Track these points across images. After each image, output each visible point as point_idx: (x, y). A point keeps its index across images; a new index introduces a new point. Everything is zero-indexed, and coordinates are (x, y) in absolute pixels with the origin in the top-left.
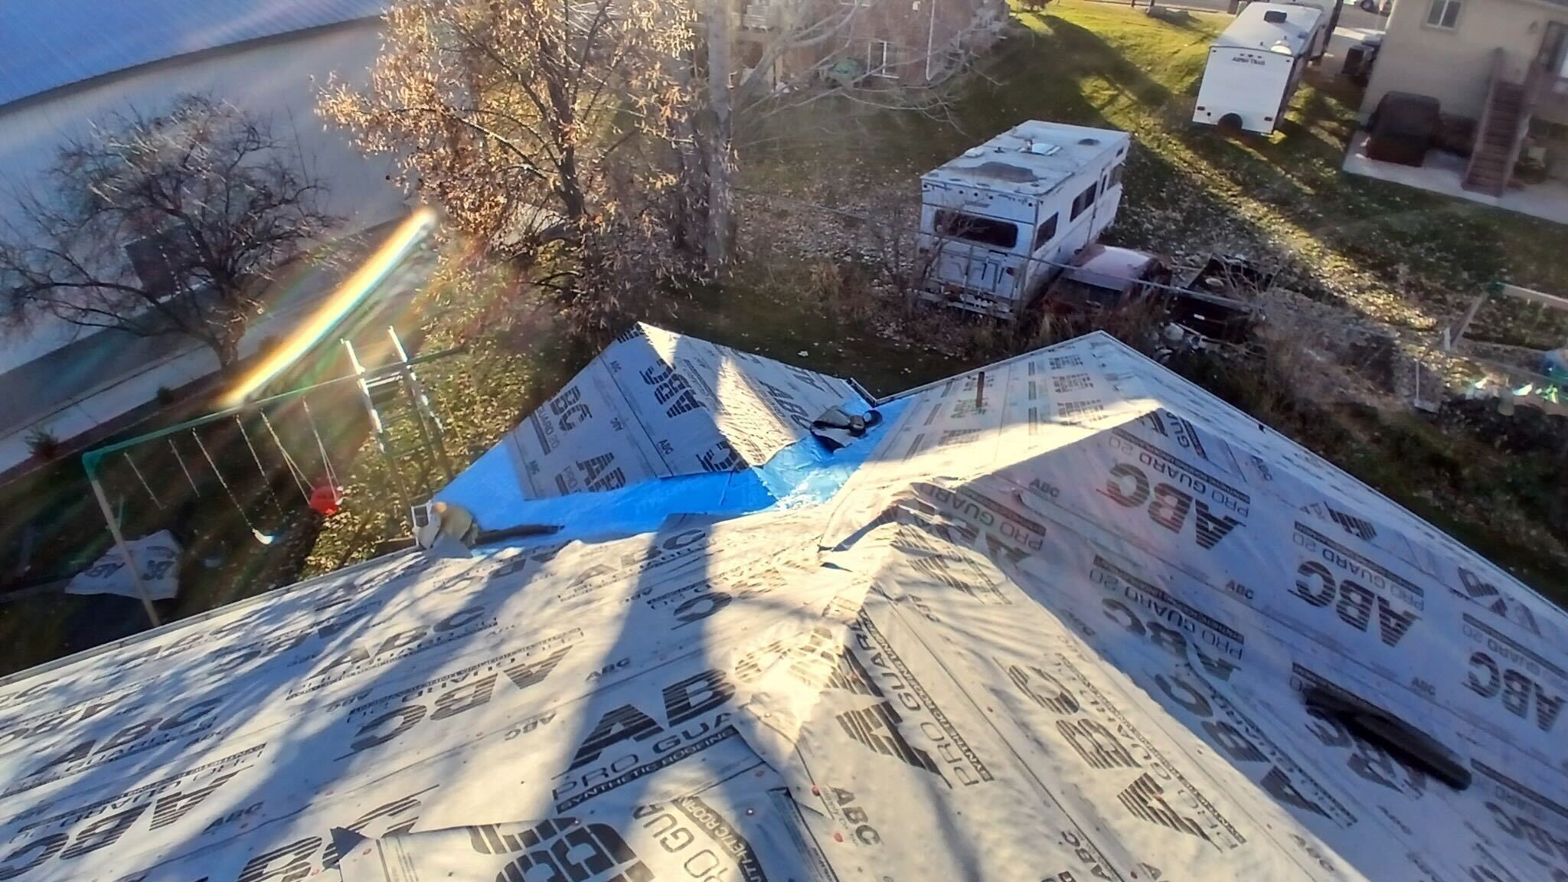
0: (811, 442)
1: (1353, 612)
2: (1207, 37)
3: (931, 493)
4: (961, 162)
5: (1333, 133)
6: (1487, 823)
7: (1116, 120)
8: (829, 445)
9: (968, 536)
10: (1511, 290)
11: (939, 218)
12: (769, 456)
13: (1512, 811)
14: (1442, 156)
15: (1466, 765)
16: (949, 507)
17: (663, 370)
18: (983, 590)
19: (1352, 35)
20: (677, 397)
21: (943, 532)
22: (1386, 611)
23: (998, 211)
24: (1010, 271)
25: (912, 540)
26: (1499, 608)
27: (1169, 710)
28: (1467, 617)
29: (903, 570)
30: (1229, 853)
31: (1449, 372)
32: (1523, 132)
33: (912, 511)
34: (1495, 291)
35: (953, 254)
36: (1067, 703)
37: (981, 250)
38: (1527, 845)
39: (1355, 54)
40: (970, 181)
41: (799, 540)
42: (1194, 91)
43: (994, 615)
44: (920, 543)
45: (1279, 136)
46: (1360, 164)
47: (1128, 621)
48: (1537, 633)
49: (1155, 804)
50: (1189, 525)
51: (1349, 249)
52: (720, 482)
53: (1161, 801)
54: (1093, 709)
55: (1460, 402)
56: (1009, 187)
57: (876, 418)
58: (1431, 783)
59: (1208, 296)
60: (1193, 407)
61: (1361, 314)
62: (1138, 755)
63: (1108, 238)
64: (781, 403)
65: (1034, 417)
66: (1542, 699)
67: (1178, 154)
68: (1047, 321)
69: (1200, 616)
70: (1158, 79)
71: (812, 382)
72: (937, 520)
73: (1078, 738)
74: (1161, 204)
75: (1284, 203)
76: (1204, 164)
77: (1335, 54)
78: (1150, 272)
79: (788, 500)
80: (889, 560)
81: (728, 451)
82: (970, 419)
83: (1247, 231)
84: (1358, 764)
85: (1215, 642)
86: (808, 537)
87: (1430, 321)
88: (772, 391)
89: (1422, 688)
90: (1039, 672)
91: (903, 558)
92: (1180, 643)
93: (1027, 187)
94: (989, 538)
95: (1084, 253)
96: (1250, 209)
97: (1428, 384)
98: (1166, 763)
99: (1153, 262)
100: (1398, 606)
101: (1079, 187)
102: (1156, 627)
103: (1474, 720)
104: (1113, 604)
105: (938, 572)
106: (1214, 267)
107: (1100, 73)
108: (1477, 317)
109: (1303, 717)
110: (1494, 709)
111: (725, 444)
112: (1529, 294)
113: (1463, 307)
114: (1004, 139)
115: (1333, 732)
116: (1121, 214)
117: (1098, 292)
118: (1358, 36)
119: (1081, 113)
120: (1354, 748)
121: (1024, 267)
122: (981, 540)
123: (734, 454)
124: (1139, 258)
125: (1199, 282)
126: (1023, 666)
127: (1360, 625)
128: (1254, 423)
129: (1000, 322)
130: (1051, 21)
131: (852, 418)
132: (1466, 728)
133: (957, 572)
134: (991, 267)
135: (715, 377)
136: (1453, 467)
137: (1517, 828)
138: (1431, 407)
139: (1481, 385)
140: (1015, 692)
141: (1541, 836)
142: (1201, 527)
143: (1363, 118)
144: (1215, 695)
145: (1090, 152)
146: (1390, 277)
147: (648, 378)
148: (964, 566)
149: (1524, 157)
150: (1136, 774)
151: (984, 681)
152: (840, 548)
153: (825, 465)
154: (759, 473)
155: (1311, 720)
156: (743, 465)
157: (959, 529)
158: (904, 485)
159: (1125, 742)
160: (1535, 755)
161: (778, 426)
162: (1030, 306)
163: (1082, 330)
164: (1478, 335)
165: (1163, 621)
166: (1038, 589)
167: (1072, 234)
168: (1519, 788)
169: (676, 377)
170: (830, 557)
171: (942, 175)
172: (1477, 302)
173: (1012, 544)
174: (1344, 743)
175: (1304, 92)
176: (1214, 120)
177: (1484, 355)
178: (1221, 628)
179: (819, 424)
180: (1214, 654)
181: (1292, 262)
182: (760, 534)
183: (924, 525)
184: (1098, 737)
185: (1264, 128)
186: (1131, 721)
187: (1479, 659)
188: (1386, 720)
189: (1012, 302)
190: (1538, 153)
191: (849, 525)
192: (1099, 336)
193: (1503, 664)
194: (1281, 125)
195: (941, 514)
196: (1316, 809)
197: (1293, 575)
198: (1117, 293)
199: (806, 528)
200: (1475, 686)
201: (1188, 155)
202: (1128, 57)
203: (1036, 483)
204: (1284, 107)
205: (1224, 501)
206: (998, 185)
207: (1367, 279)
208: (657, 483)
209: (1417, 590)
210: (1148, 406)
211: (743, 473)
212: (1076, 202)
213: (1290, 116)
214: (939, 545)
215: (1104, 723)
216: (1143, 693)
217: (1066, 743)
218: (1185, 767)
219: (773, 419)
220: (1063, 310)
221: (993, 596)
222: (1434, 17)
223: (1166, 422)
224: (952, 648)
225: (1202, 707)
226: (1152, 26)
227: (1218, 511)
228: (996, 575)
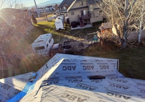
0: (29, 83)
1: (89, 68)
2: (54, 22)
3: (45, 81)
4: (35, 42)
5: (69, 27)
6: (109, 80)
7: (49, 32)
8: (32, 82)
9: (51, 83)
10: (88, 34)
11: (35, 49)
12: (23, 88)
13: (110, 77)
14: (78, 25)
15: (104, 76)
16: (48, 81)
17: (3, 85)
18: (55, 89)
19: (66, 18)
20: (7, 87)
21: (48, 85)
22: (91, 67)
23: (41, 45)
24: (46, 51)
25: (44, 88)
26: (99, 61)
27: (78, 89)
28: (97, 63)
29: (44, 93)
30: (89, 100)
31: (87, 43)
32: (83, 21)
33: (43, 85)
34: (87, 35)
35: (39, 52)
36: (68, 95)
37: (41, 50)
38: (113, 80)
39: (67, 20)
40: (37, 43)
41: (31, 97)
42: (55, 27)
43: (57, 91)
44: (45, 88)
45: (64, 29)
46: (72, 29)
47: (71, 82)
48: (103, 61)
49: (81, 100)
50: (72, 69)
51: (75, 36)
52: (18, 95)
53: (81, 99)
54: (71, 94)
55: (89, 45)
56: (41, 43)
57: (37, 75)
58: (103, 79)
59: (65, 45)
60: (68, 57)
61: (78, 41)
62: (77, 96)
63: (54, 43)
64: (23, 80)
65: (53, 66)
66: (107, 67)
67: (57, 33)
68: (52, 54)
69: (77, 77)
70: (52, 27)
71: (27, 75)
72: (47, 84)
73: (71, 99)
74: (57, 38)
75: (68, 34)
76: (59, 33)
77: (66, 20)
78: (60, 45)
79: (28, 92)
80: (42, 93)
81: (17, 90)
82: (47, 69)
83: (66, 38)
84: (96, 82)
85: (80, 79)
86: (32, 96)
87: (84, 39)
88: (21, 79)
89: (97, 72)
90: (64, 94)
91: (44, 91)
92: (77, 81)
93: (43, 42)
94: (54, 82)
95: (52, 46)
96: (65, 36)
97: (86, 45)
98: (80, 95)
99: (59, 44)
100: (92, 66)
101: (49, 40)
102: (74, 81)
103: (103, 72)
104: (69, 81)
105: (49, 90)
106: (65, 43)
107: (46, 28)
108: (87, 37)
109: (90, 81)
110: (104, 70)
111: (16, 90)
112: (90, 34)
113: (85, 37)
114: (39, 38)
115: (93, 80)
116: (54, 41)
117: (56, 49)
118: (67, 18)
119: (45, 33)
120: (95, 81)
121: (47, 50)
122: (53, 83)
123: (18, 90)
124: (58, 44)
125: (64, 44)
126: (62, 95)
127: (90, 69)
128: (74, 55)
129: (47, 56)
130: (38, 25)
131: (34, 76)
132: (102, 73)
133: (51, 89)
134: (44, 51)
135: (12, 81)
136: (91, 50)
137: (112, 78)
138: (87, 46)
139: (90, 43)
140: (62, 98)
141: (114, 78)
142: (73, 68)
143: (71, 25)
144: (82, 84)
145: (48, 36)
146: (79, 37)
147: (2, 87)
148: (52, 87)
149: (84, 23)
150: (78, 98)
151: (58, 100)
152: (36, 95)
153: (32, 84)
154: (23, 91)
155: (91, 80)
156: (20, 91)
157: (50, 83)
158: (41, 82)
159: (75, 95)
160: (109, 71)
161: (24, 83)
162: (50, 53)
163: (56, 53)
164: (88, 39)
165: (74, 80)
166: (61, 85)
167: (50, 45)
168: (110, 75)
169: (6, 85)
170: (35, 97)
171: (33, 44)
172: (86, 36)
173: (56, 81)
174: (94, 81)
175: (65, 24)
176: (58, 29)
177: (89, 40)
178: (80, 77)
179: (29, 80)
180: (80, 80)
181: (71, 39)
182: (26, 99)
183: (45, 85)
184: (72, 97)
185: (63, 28)
186: (75, 93)
187: (100, 66)
188: (96, 76)
189: (47, 54)
190: (85, 22)
191: (36, 90)
192: (57, 54)
193: (102, 65)
194: (64, 28)
195: (47, 83)
196: (94, 89)
197: (83, 68)
198: (57, 49)
199: (31, 95)
200: (101, 69)
201: (58, 33)
202: (48, 26)
203: (56, 73)
204: (64, 26)
205: (74, 65)
206: (40, 43)
207: (77, 38)
208: (9, 100)
209: (92, 63)
210: (63, 59)
211: (21, 92)
212: (49, 41)
213: (65, 27)
214: (48, 87)
215: (73, 95)
216: (75, 89)
217: (70, 100)
218: (82, 94)
219: (22, 82)
220: (53, 52)
221: (57, 89)
222: (72, 14)
223: (65, 60)
224: (54, 98)
225: (81, 86)
226: (48, 22)
227: (74, 66)
228: (55, 86)
